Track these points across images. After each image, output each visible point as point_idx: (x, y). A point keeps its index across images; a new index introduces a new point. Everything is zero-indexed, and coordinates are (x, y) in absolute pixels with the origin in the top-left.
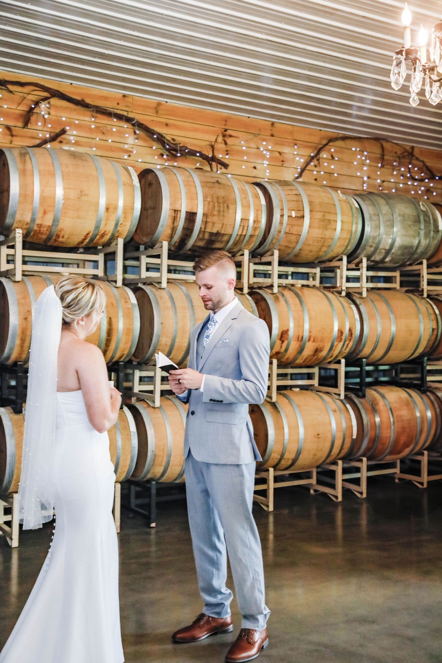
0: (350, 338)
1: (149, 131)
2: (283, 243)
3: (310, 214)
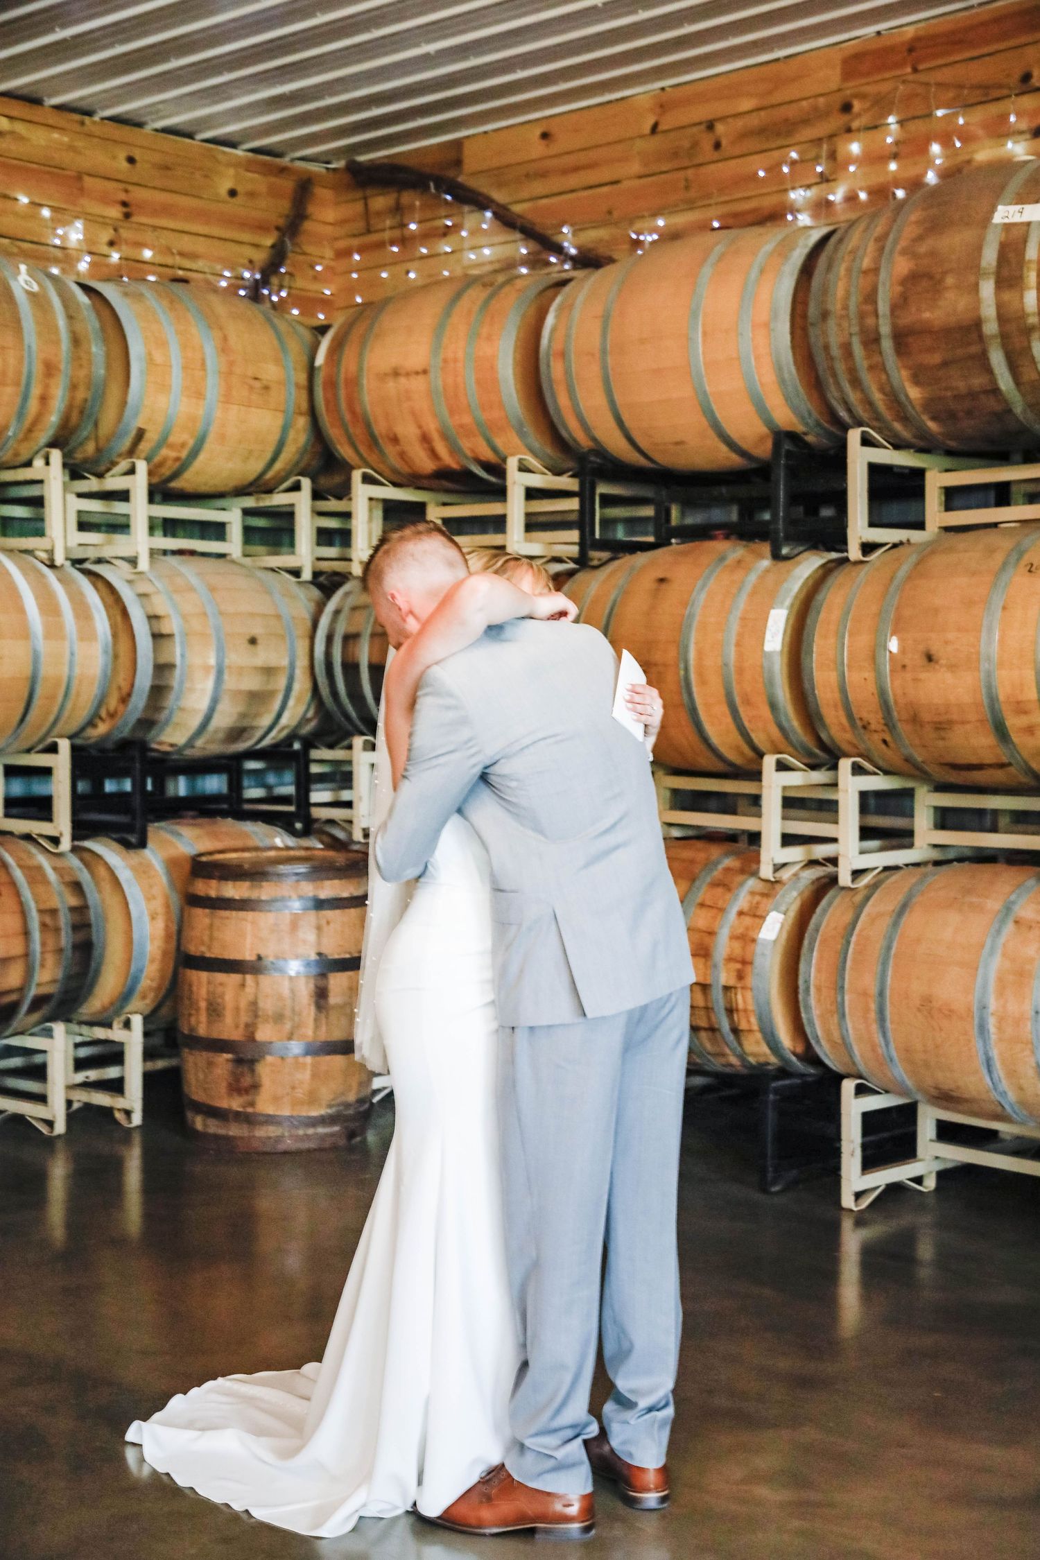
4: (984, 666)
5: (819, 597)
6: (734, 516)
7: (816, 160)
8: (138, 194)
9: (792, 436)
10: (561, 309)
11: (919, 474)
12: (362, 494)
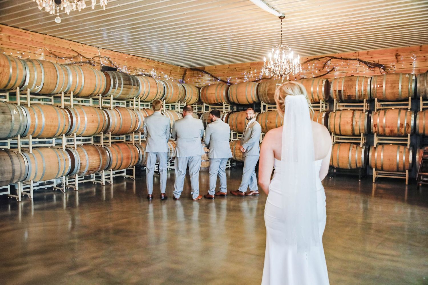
0: (408, 126)
1: (362, 61)
2: (378, 95)
3: (386, 85)
4: (276, 123)
5: (258, 117)
6: (242, 108)
7: (247, 73)
8: (172, 72)
9: (255, 102)
10: (230, 88)
11: (266, 105)
12: (205, 105)
